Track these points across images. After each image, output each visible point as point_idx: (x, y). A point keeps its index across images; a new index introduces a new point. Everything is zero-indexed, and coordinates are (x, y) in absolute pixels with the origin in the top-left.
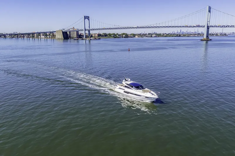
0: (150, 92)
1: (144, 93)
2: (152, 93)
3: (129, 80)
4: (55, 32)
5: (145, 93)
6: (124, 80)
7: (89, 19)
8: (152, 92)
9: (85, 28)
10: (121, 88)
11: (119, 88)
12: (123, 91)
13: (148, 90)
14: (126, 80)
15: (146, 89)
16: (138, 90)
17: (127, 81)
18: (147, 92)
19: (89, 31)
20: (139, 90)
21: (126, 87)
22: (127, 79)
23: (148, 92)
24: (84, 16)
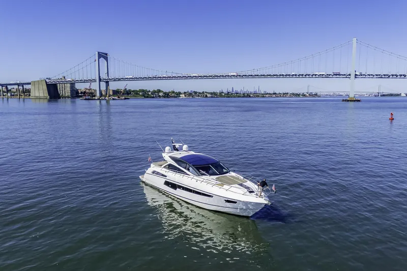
0: (241, 185)
1: (222, 185)
2: (247, 188)
3: (185, 147)
4: (30, 84)
5: (226, 187)
6: (167, 148)
7: (106, 59)
8: (249, 183)
9: (100, 77)
10: (158, 173)
11: (154, 172)
12: (163, 180)
13: (238, 178)
14: (174, 146)
15: (233, 174)
16: (204, 177)
17: (177, 150)
18: (231, 182)
19: (107, 83)
20: (208, 177)
21: (170, 167)
22: (177, 146)
23: (235, 183)
24: (99, 53)
